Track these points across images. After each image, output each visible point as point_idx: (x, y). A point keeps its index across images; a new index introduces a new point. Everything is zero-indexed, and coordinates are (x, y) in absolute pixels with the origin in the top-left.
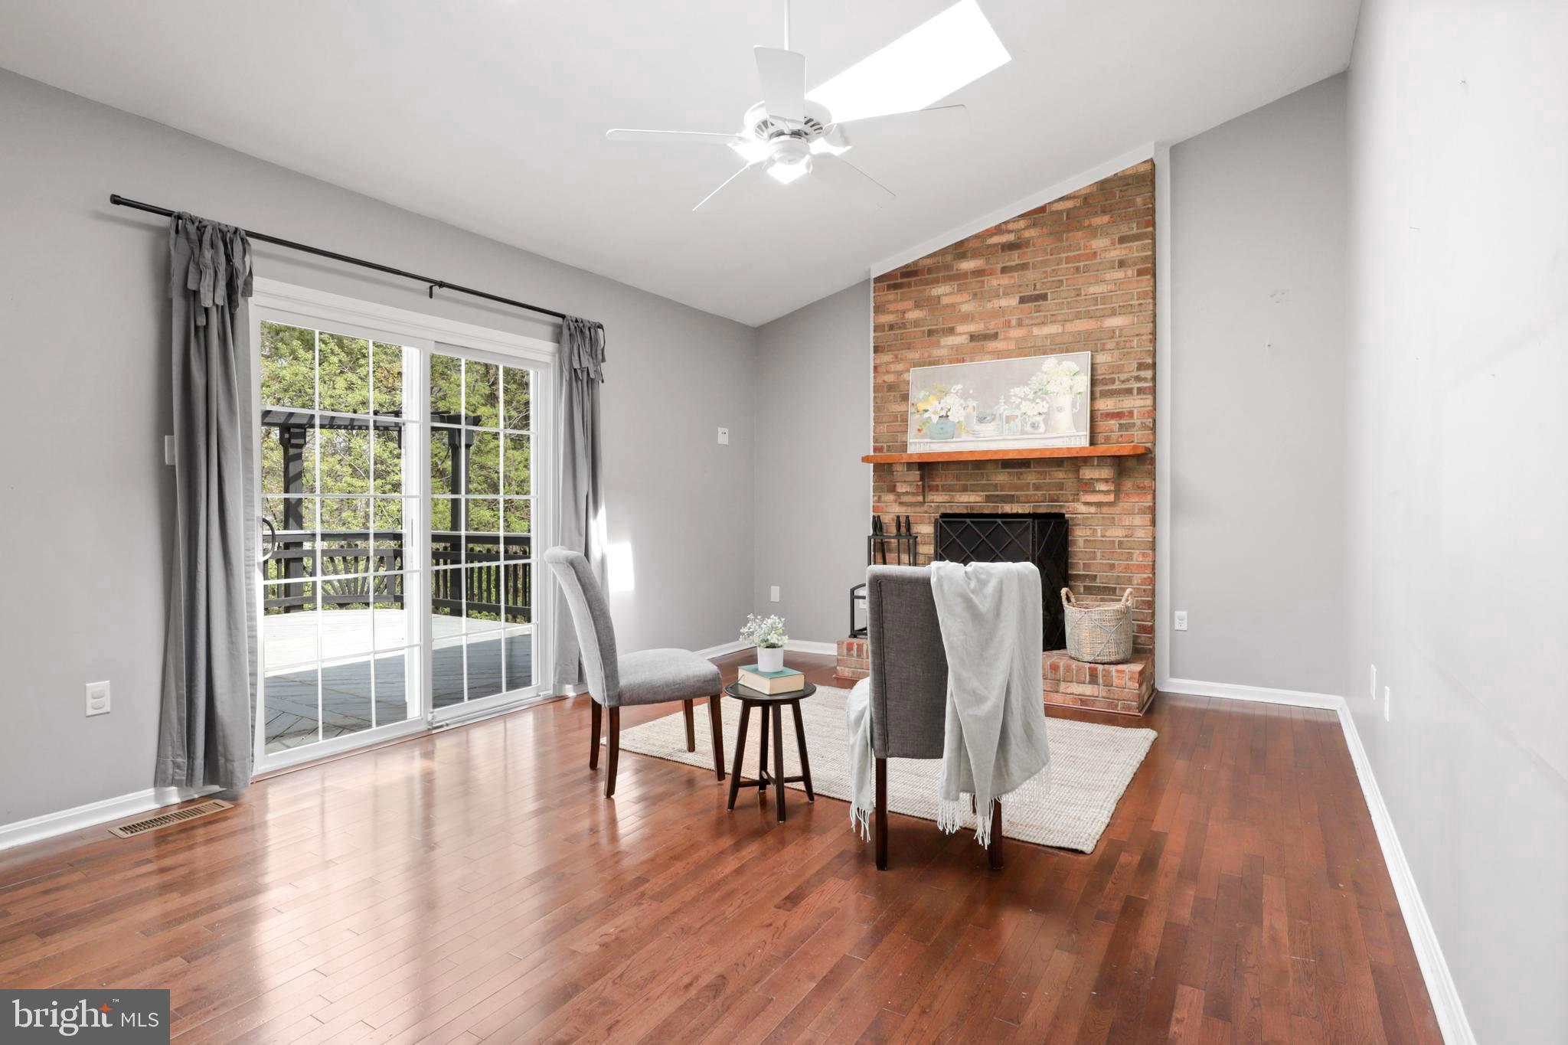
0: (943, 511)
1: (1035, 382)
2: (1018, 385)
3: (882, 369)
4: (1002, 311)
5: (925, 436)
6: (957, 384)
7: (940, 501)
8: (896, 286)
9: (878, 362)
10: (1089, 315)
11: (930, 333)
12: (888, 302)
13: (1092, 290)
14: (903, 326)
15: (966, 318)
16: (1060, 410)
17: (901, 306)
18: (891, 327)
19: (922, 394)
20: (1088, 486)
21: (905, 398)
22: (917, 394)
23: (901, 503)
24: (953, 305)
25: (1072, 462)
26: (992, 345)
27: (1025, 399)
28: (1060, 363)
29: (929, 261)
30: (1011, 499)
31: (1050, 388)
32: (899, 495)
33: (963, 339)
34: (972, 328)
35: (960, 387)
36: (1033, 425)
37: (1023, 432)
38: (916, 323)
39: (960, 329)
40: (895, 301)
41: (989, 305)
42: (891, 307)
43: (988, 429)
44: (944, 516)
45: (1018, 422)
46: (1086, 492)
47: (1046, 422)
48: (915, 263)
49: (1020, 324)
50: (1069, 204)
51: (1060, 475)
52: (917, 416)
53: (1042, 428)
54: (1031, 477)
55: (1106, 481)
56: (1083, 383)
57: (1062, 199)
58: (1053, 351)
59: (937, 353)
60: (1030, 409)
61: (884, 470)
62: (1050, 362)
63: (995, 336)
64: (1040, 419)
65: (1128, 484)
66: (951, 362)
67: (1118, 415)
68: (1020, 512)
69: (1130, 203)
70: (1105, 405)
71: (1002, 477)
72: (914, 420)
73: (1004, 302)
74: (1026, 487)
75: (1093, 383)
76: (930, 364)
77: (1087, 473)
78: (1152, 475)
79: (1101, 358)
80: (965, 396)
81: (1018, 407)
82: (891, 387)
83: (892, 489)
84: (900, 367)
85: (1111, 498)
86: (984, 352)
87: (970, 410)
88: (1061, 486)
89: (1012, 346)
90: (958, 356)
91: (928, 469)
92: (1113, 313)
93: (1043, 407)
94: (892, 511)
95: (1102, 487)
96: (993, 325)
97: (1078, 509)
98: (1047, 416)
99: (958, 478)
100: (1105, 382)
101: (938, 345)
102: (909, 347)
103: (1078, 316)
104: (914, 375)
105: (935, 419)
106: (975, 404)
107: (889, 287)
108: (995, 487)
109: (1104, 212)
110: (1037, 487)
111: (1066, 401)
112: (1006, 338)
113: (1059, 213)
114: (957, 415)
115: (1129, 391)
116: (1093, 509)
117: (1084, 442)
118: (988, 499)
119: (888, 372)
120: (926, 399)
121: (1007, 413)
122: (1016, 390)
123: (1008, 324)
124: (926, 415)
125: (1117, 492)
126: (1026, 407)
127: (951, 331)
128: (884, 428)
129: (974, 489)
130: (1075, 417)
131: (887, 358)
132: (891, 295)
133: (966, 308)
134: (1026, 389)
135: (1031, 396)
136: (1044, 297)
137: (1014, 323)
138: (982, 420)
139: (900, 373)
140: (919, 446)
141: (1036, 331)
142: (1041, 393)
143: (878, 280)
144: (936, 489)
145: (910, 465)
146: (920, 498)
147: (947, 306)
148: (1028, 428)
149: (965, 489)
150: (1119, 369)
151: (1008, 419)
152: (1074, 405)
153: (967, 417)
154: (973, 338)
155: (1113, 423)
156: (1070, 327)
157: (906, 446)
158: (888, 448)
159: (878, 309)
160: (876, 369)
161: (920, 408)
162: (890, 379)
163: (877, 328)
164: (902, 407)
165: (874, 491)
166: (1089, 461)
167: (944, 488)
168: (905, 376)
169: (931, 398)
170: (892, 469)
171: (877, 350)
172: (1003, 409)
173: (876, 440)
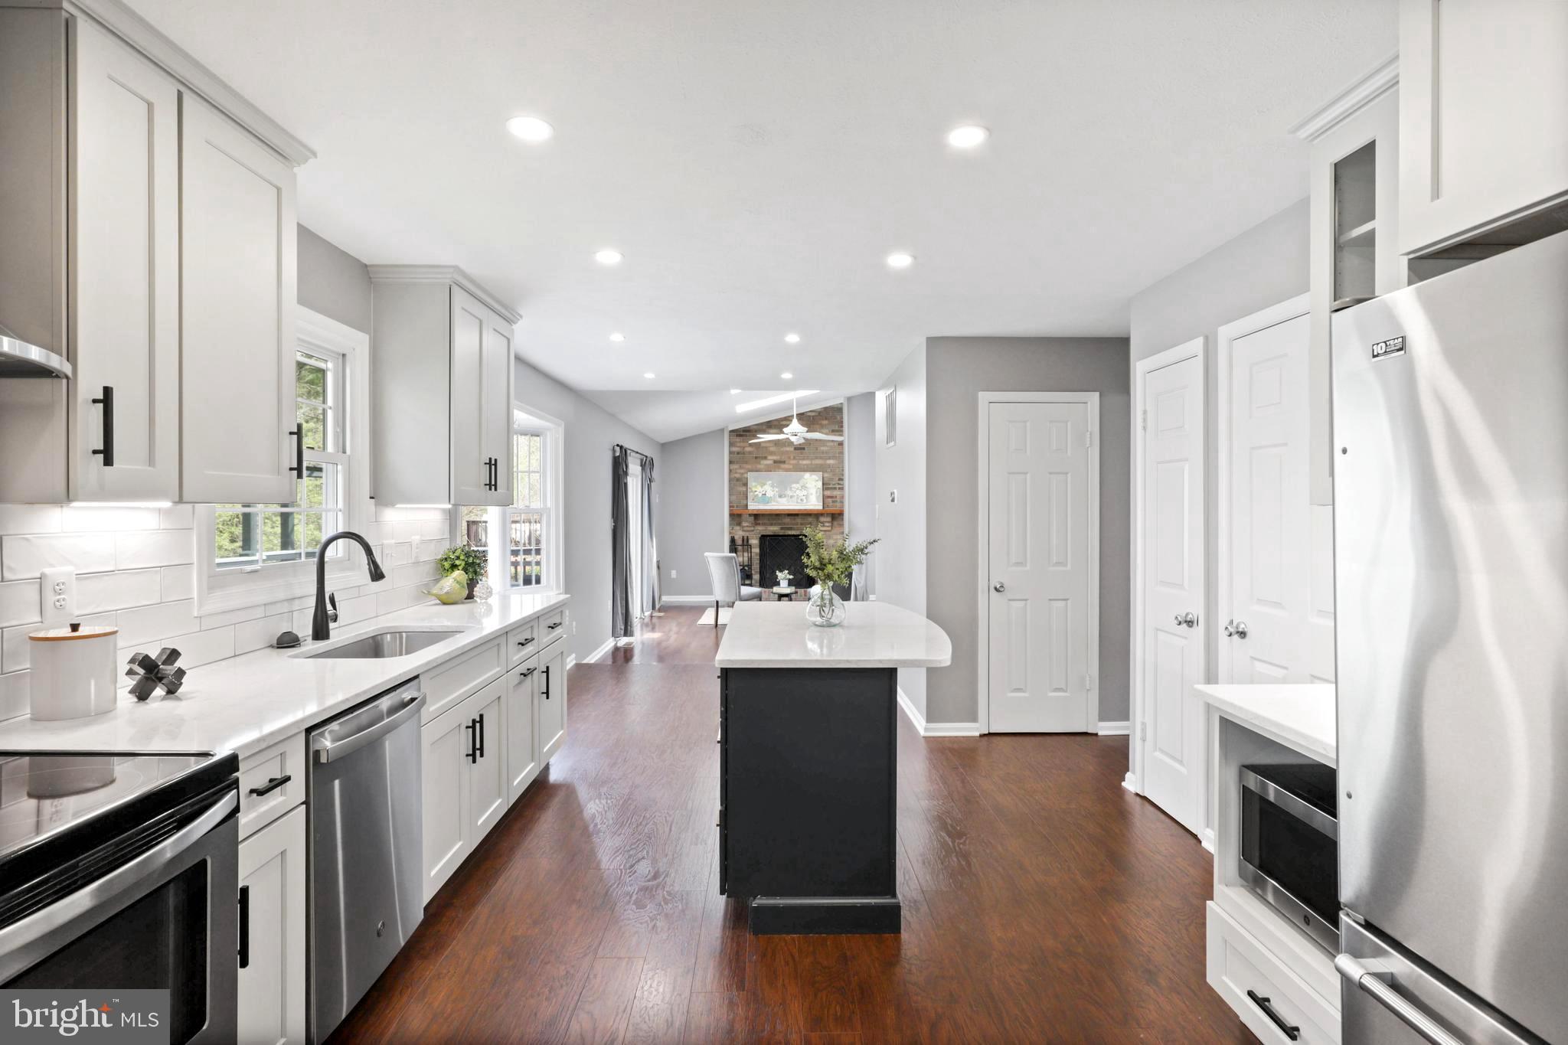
0: (763, 534)
1: (801, 482)
2: (795, 483)
3: (734, 471)
5: (756, 502)
6: (769, 480)
7: (762, 529)
8: (741, 436)
9: (732, 468)
10: (821, 458)
11: (756, 458)
12: (736, 442)
13: (822, 448)
14: (744, 453)
15: (772, 453)
16: (812, 494)
17: (742, 444)
18: (738, 453)
19: (754, 484)
21: (746, 484)
22: (752, 484)
23: (743, 531)
24: (766, 447)
25: (816, 515)
26: (783, 466)
27: (797, 489)
28: (811, 475)
29: (755, 427)
30: (790, 529)
31: (807, 485)
32: (743, 527)
33: (770, 462)
34: (775, 458)
35: (770, 482)
36: (802, 500)
37: (797, 502)
38: (750, 453)
39: (769, 457)
40: (740, 442)
41: (782, 449)
42: (738, 444)
43: (783, 500)
44: (763, 536)
45: (795, 498)
46: (817, 526)
47: (806, 498)
48: (749, 427)
49: (794, 458)
50: (813, 414)
51: (810, 519)
52: (752, 494)
53: (805, 500)
55: (829, 522)
56: (820, 484)
57: (811, 411)
58: (807, 471)
59: (759, 466)
60: (801, 493)
61: (736, 517)
62: (807, 475)
63: (784, 462)
64: (804, 497)
65: (835, 523)
66: (766, 471)
67: (832, 497)
68: (795, 534)
69: (836, 418)
70: (828, 493)
71: (787, 520)
72: (750, 495)
73: (788, 449)
74: (797, 524)
75: (823, 484)
76: (757, 471)
77: (822, 519)
78: (843, 519)
79: (826, 475)
80: (773, 486)
81: (795, 492)
82: (738, 480)
83: (739, 524)
84: (742, 471)
85: (830, 529)
86: (779, 468)
87: (775, 492)
88: (806, 524)
89: (791, 467)
90: (768, 469)
91: (757, 517)
92: (830, 459)
93: (805, 493)
94: (739, 535)
95: (827, 524)
96: (783, 458)
98: (807, 497)
99: (769, 520)
100: (827, 484)
101: (760, 464)
102: (746, 463)
103: (816, 458)
104: (750, 475)
105: (760, 495)
106: (777, 489)
107: (737, 435)
108: (785, 524)
109: (826, 419)
111: (813, 491)
112: (788, 464)
113: (810, 416)
114: (770, 494)
115: (835, 488)
117: (821, 508)
118: (782, 529)
119: (736, 473)
120: (756, 486)
121: (791, 494)
122: (794, 485)
123: (789, 458)
124: (756, 493)
125: (832, 526)
126: (798, 492)
127: (765, 458)
128: (734, 498)
129: (775, 524)
130: (817, 498)
131: (735, 466)
132: (738, 439)
133: (775, 449)
134: (798, 485)
135: (800, 488)
136: (804, 449)
137: (792, 457)
138: (780, 496)
139: (742, 474)
140: (753, 506)
141: (801, 462)
142: (804, 487)
143: (731, 431)
144: (759, 524)
145: (750, 515)
146: (752, 528)
147: (763, 447)
148: (799, 501)
149: (771, 525)
150: (832, 479)
151: (791, 497)
152: (817, 493)
153: (774, 495)
154: (775, 462)
155: (830, 500)
156: (814, 462)
157: (747, 505)
158: (737, 506)
159: (731, 444)
160: (730, 471)
161: (754, 489)
162: (737, 476)
163: (731, 453)
164: (744, 489)
165: (730, 524)
166: (822, 515)
167: (764, 524)
168: (746, 475)
169: (758, 486)
170: (740, 516)
171: (731, 462)
172: (789, 493)
173: (730, 502)
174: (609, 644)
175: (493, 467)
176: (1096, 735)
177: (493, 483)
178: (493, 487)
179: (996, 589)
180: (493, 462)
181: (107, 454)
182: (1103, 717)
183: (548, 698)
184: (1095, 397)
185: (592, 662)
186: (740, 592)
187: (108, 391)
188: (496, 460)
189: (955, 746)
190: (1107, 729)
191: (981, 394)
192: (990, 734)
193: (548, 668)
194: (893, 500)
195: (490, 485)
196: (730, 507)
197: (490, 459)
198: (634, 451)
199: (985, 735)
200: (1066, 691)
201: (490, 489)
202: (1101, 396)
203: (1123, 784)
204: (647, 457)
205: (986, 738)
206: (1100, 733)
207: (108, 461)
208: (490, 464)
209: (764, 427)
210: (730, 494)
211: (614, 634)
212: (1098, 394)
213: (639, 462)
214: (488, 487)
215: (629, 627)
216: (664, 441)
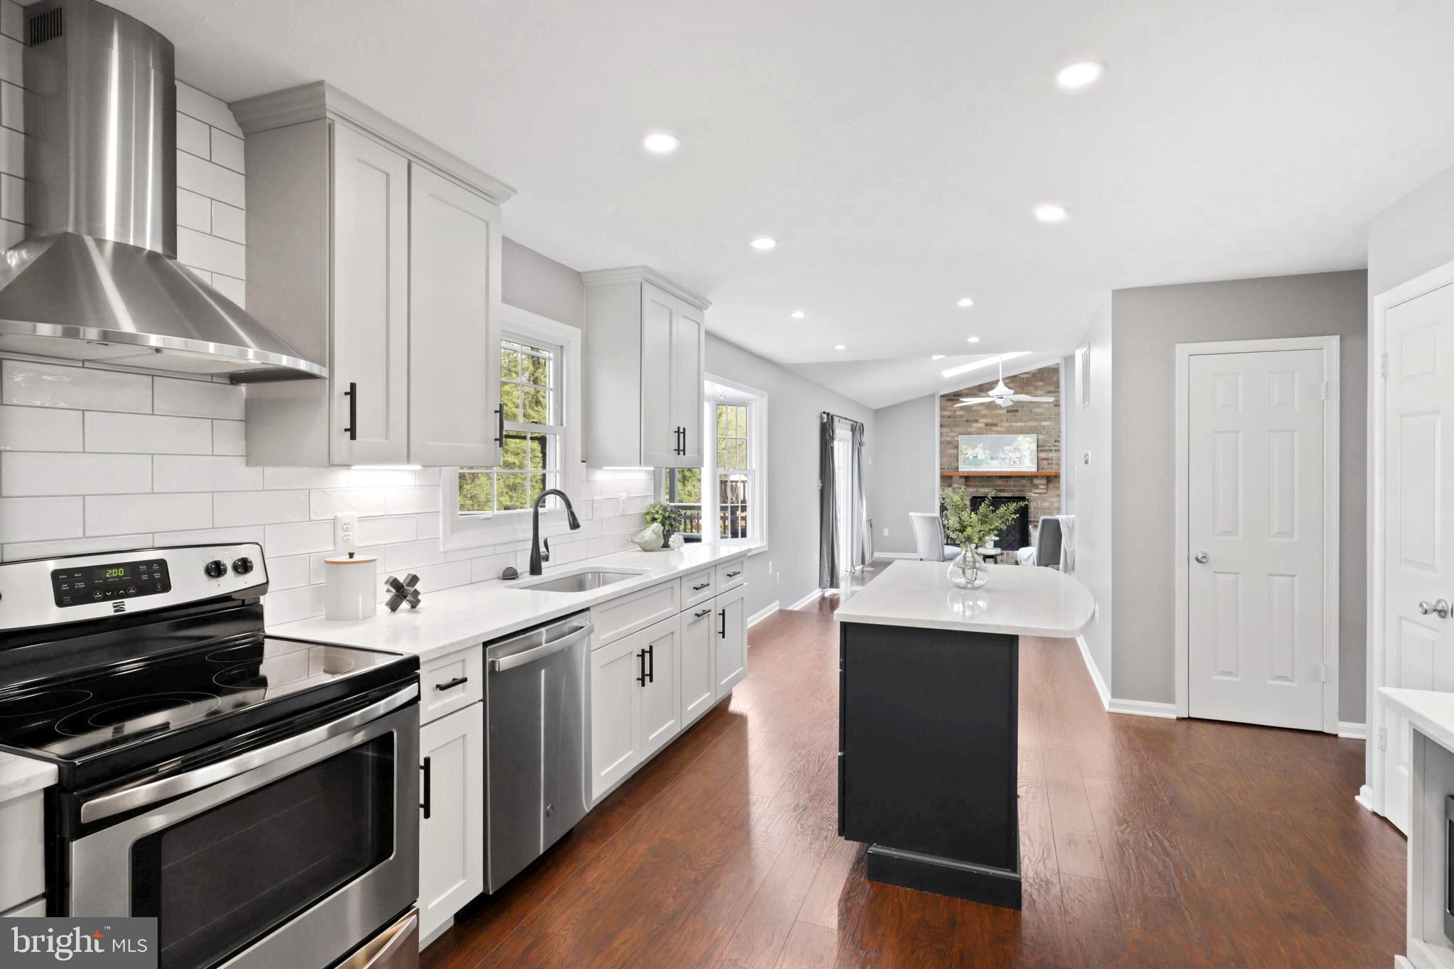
0: (973, 495)
1: (1014, 444)
2: (1007, 445)
3: (945, 434)
4: (1000, 415)
5: (967, 464)
6: (980, 443)
7: (972, 491)
8: (951, 400)
9: (943, 431)
10: (1035, 420)
11: (967, 421)
12: (948, 406)
13: (1034, 410)
14: (954, 417)
15: (984, 416)
16: (1025, 456)
17: (952, 408)
18: (949, 417)
19: (965, 447)
20: (1036, 486)
21: (957, 447)
22: (962, 447)
24: (978, 411)
25: (1030, 478)
26: (995, 428)
27: (1010, 451)
28: (1024, 437)
29: (966, 391)
30: (1003, 491)
31: (1021, 447)
32: (954, 489)
33: (982, 425)
34: (986, 421)
35: (982, 445)
36: (1014, 462)
37: (1010, 465)
38: (961, 416)
39: (981, 420)
40: (951, 406)
41: (991, 412)
42: (949, 409)
43: (996, 463)
44: (974, 497)
45: (1008, 460)
46: (1034, 488)
47: (1019, 461)
48: (960, 391)
49: (1007, 421)
50: (1027, 376)
51: (1024, 482)
52: (962, 456)
53: (1018, 463)
54: (1012, 482)
55: (1043, 484)
56: (1034, 446)
57: (1025, 373)
58: (1021, 433)
59: (970, 430)
60: (1014, 456)
61: (947, 479)
62: (1021, 437)
63: (996, 425)
64: (1017, 460)
65: (1051, 486)
66: (977, 434)
67: (1047, 459)
68: (1008, 496)
69: (1051, 378)
70: (1043, 455)
71: (999, 482)
72: (961, 458)
73: (1000, 412)
74: (1010, 486)
75: (1038, 446)
76: (968, 434)
77: (1036, 481)
78: (1059, 482)
79: (1040, 437)
80: (984, 448)
81: (1008, 455)
82: (949, 443)
83: (950, 486)
84: (953, 434)
85: (1045, 491)
86: (991, 430)
87: (987, 455)
88: (1024, 486)
89: (1004, 429)
90: (980, 432)
91: (968, 479)
92: (1045, 420)
93: (1018, 455)
94: (950, 497)
95: (1042, 487)
96: (995, 421)
97: (1031, 495)
98: (1020, 459)
99: (980, 482)
100: (1042, 446)
101: (971, 427)
102: (957, 426)
103: (1031, 420)
104: (961, 438)
105: (971, 457)
106: (989, 452)
107: (948, 400)
108: (997, 486)
109: (1041, 381)
110: (1014, 486)
111: (1027, 453)
112: (1002, 426)
113: (1023, 378)
114: (981, 456)
115: (1051, 450)
116: (1037, 495)
117: (1036, 470)
119: (947, 436)
120: (966, 449)
121: (1003, 456)
122: (1007, 448)
123: (1002, 420)
124: (967, 456)
125: (1047, 489)
126: (1010, 455)
127: (977, 421)
128: (945, 460)
129: (987, 486)
130: (1031, 460)
131: (946, 430)
132: (949, 403)
133: (983, 412)
134: (1011, 448)
135: (1013, 450)
136: (1017, 411)
137: (1005, 420)
138: (992, 459)
139: (953, 437)
140: (964, 468)
141: (1014, 424)
142: (1017, 449)
143: (942, 396)
144: (970, 486)
145: (961, 477)
146: (963, 490)
147: (975, 411)
148: (1012, 463)
149: (983, 486)
150: (1047, 442)
151: (1003, 459)
152: (1030, 455)
153: (986, 457)
154: (987, 425)
155: (1045, 462)
156: (1028, 424)
157: (957, 468)
158: (948, 469)
159: (942, 409)
160: (941, 434)
161: (965, 452)
162: (948, 439)
163: (942, 417)
164: (955, 451)
165: (941, 486)
166: (1036, 477)
167: (974, 486)
168: (956, 439)
169: (970, 449)
170: (950, 477)
171: (941, 426)
172: (1001, 455)
173: (941, 465)
174: (816, 594)
175: (682, 435)
176: (1336, 736)
177: (681, 448)
178: (682, 453)
179: (1197, 559)
180: (682, 430)
181: (352, 431)
182: (1344, 717)
183: (724, 637)
184: (1335, 341)
185: (797, 609)
186: (943, 552)
187: (353, 386)
188: (684, 429)
189: (1143, 726)
190: (1347, 731)
191: (1179, 347)
192: (1190, 719)
193: (724, 611)
194: (1086, 462)
195: (678, 450)
196: (941, 469)
197: (679, 428)
198: (843, 418)
199: (1184, 719)
200: (1293, 681)
201: (679, 454)
202: (1341, 340)
203: (1357, 798)
204: (856, 422)
205: (1184, 722)
206: (1341, 735)
207: (353, 437)
208: (678, 432)
209: (975, 391)
210: (941, 457)
211: (821, 585)
212: (1338, 337)
213: (850, 427)
214: (677, 452)
215: (835, 580)
216: (877, 407)
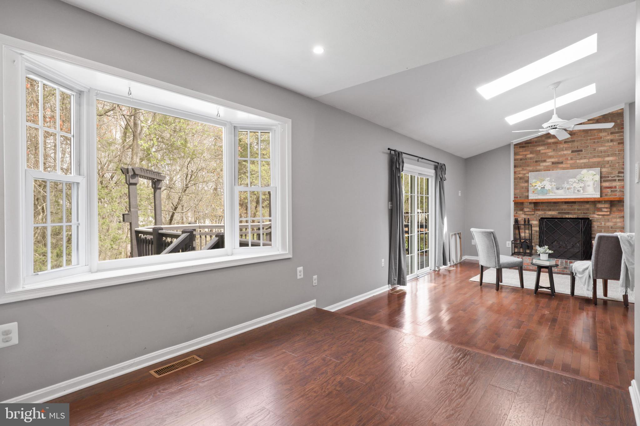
0: (542, 217)
1: (578, 177)
2: (572, 178)
3: (518, 173)
4: (565, 155)
5: (535, 194)
6: (548, 178)
7: (540, 213)
8: (523, 147)
9: (516, 170)
10: (599, 156)
11: (536, 162)
12: (520, 152)
13: (600, 149)
14: (526, 159)
15: (550, 157)
16: (589, 186)
17: (525, 153)
18: (521, 160)
19: (534, 181)
20: (600, 210)
21: (527, 181)
22: (532, 181)
23: (525, 214)
24: (545, 153)
25: (594, 202)
26: (561, 166)
27: (575, 182)
28: (588, 171)
29: (535, 139)
30: (568, 213)
31: (584, 179)
32: (525, 212)
33: (549, 164)
34: (553, 160)
35: (549, 178)
36: (578, 191)
37: (574, 193)
38: (531, 158)
39: (548, 160)
40: (523, 151)
41: (560, 153)
42: (521, 153)
43: (560, 192)
44: (542, 218)
45: (572, 189)
46: (598, 211)
47: (583, 189)
49: (572, 159)
50: (591, 122)
51: (588, 206)
52: (532, 187)
53: (582, 191)
54: (576, 207)
55: (607, 208)
56: (598, 178)
58: (584, 168)
59: (538, 168)
60: (578, 186)
61: (519, 205)
62: (584, 171)
63: (562, 163)
64: (581, 189)
65: (615, 209)
66: (544, 171)
67: (610, 188)
68: (572, 217)
70: (606, 184)
71: (565, 206)
72: (531, 189)
73: (565, 152)
74: (575, 209)
75: (601, 177)
76: (536, 171)
77: (599, 206)
78: (623, 206)
79: (604, 170)
80: (551, 181)
81: (572, 185)
82: (521, 178)
83: (522, 210)
84: (525, 172)
85: (608, 213)
86: (557, 168)
87: (553, 186)
88: (588, 209)
89: (569, 166)
90: (547, 169)
91: (537, 204)
92: (608, 156)
93: (582, 185)
94: (522, 217)
95: (605, 210)
96: (561, 160)
97: (595, 216)
98: (584, 188)
99: (547, 207)
100: (605, 177)
101: (539, 165)
102: (528, 166)
103: (594, 157)
104: (531, 175)
105: (539, 188)
106: (555, 184)
107: (520, 147)
108: (562, 209)
110: (578, 210)
111: (591, 183)
112: (566, 164)
114: (548, 187)
115: (615, 180)
116: (600, 217)
117: (598, 196)
118: (559, 213)
119: (520, 174)
120: (535, 182)
121: (568, 187)
122: (571, 180)
123: (567, 159)
124: (536, 187)
125: (611, 212)
126: (575, 185)
127: (545, 161)
128: (518, 191)
129: (553, 210)
130: (595, 189)
131: (518, 169)
132: (521, 150)
133: (550, 154)
134: (575, 180)
135: (577, 181)
136: (581, 151)
137: (569, 158)
138: (558, 189)
139: (525, 174)
140: (533, 197)
141: (578, 161)
142: (581, 181)
143: (515, 145)
144: (539, 210)
145: (530, 203)
146: (533, 213)
147: (543, 153)
148: (576, 191)
149: (550, 210)
150: (611, 173)
151: (568, 189)
152: (594, 184)
153: (552, 188)
154: (553, 163)
155: (609, 190)
156: (591, 160)
157: (528, 196)
158: (520, 197)
159: (515, 154)
160: (515, 172)
161: (534, 184)
162: (521, 176)
163: (515, 160)
164: (526, 185)
165: (515, 210)
166: (599, 202)
167: (542, 210)
168: (527, 175)
169: (538, 182)
170: (522, 203)
171: (515, 167)
172: (566, 185)
173: (515, 195)
186: (499, 261)
196: (515, 198)
204: (438, 163)
209: (543, 138)
210: (515, 189)
213: (433, 167)
215: (402, 279)
216: (465, 157)
